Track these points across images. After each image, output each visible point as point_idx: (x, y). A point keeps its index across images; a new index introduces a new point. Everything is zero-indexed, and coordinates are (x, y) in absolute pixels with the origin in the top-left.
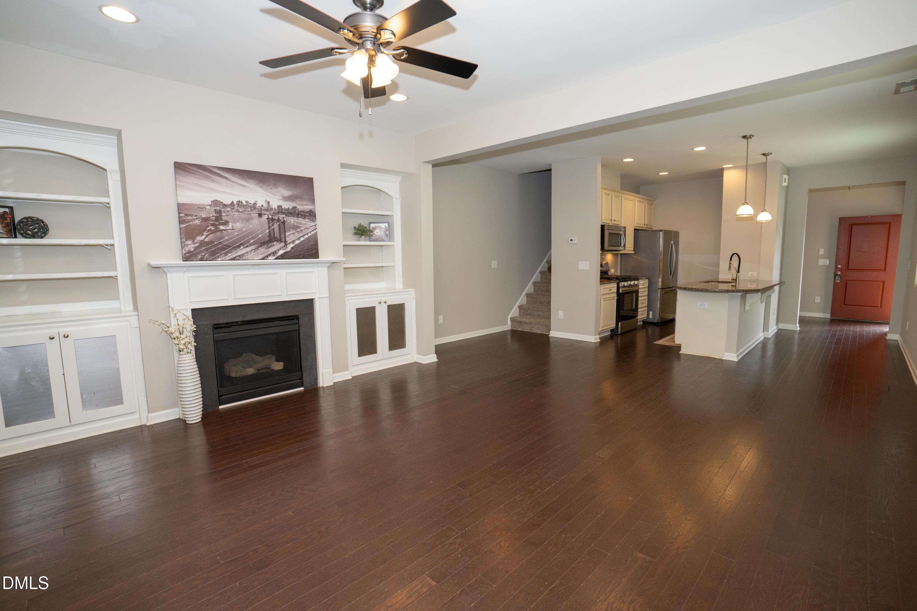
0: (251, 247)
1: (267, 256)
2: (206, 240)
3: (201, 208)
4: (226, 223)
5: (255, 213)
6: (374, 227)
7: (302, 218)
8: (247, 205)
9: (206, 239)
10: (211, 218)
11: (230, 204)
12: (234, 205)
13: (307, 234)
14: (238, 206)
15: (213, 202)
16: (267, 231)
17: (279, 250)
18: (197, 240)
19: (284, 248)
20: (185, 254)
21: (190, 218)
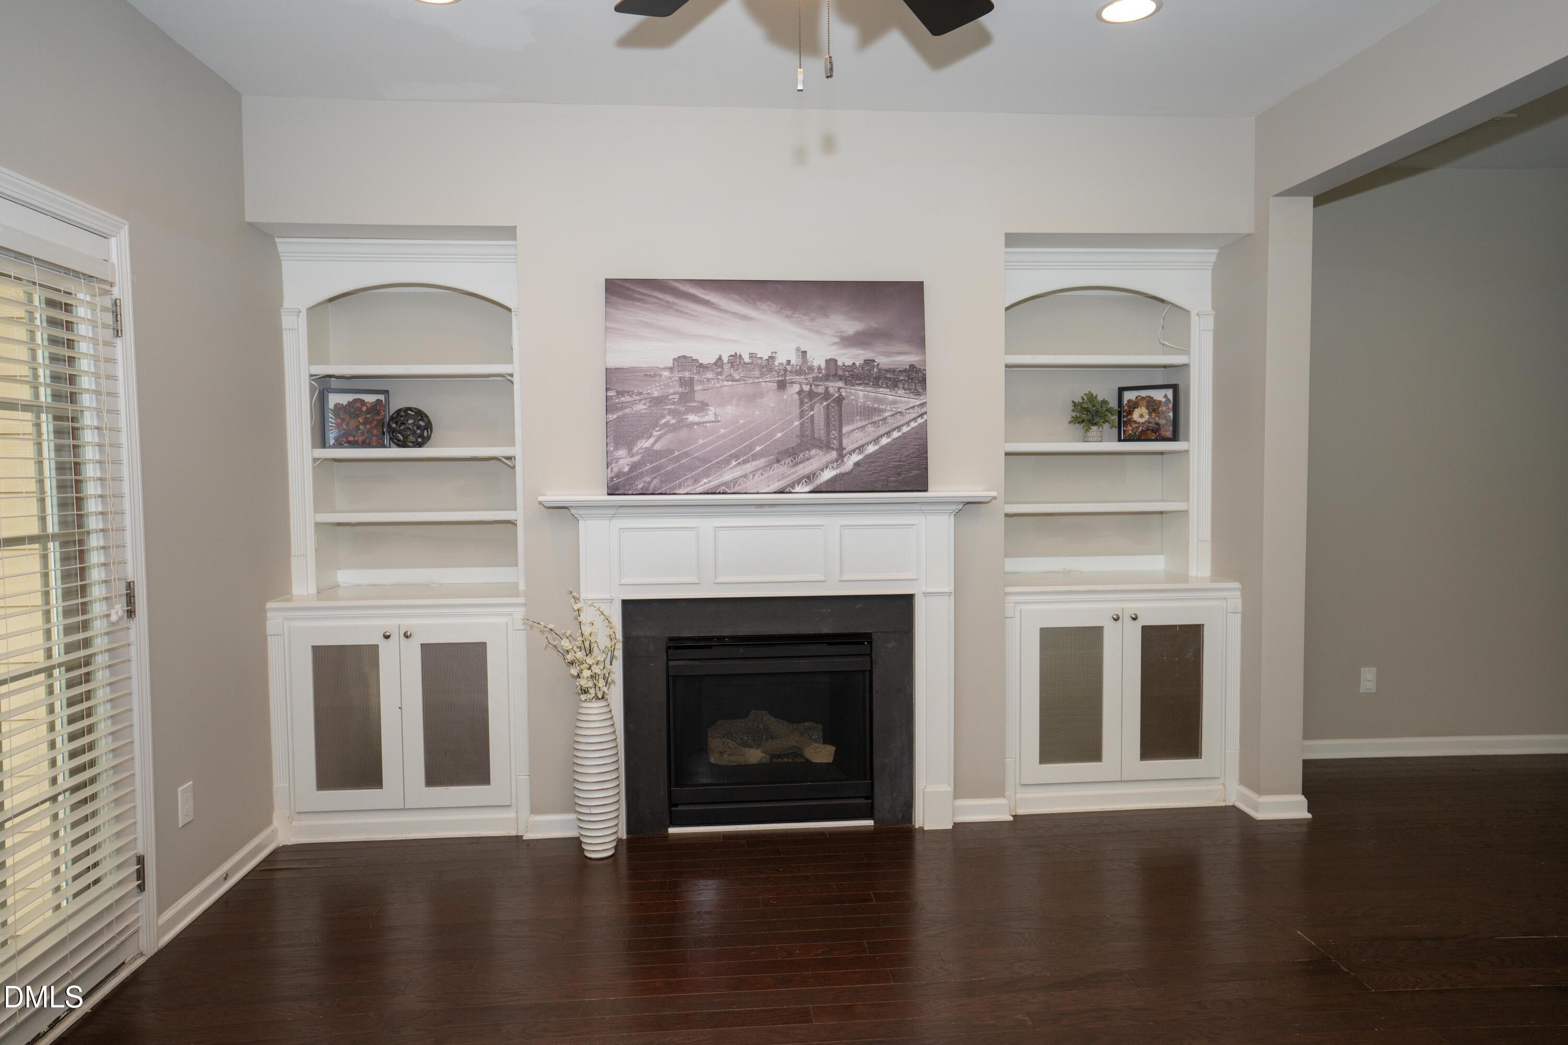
0: (754, 463)
1: (792, 485)
2: (657, 447)
3: (650, 375)
4: (703, 407)
5: (770, 382)
6: (1134, 399)
7: (887, 387)
8: (752, 364)
9: (656, 445)
10: (670, 397)
11: (715, 364)
12: (723, 363)
13: (899, 428)
14: (732, 366)
15: (677, 361)
16: (797, 423)
17: (822, 470)
18: (639, 448)
19: (835, 464)
20: (612, 478)
21: (626, 399)
